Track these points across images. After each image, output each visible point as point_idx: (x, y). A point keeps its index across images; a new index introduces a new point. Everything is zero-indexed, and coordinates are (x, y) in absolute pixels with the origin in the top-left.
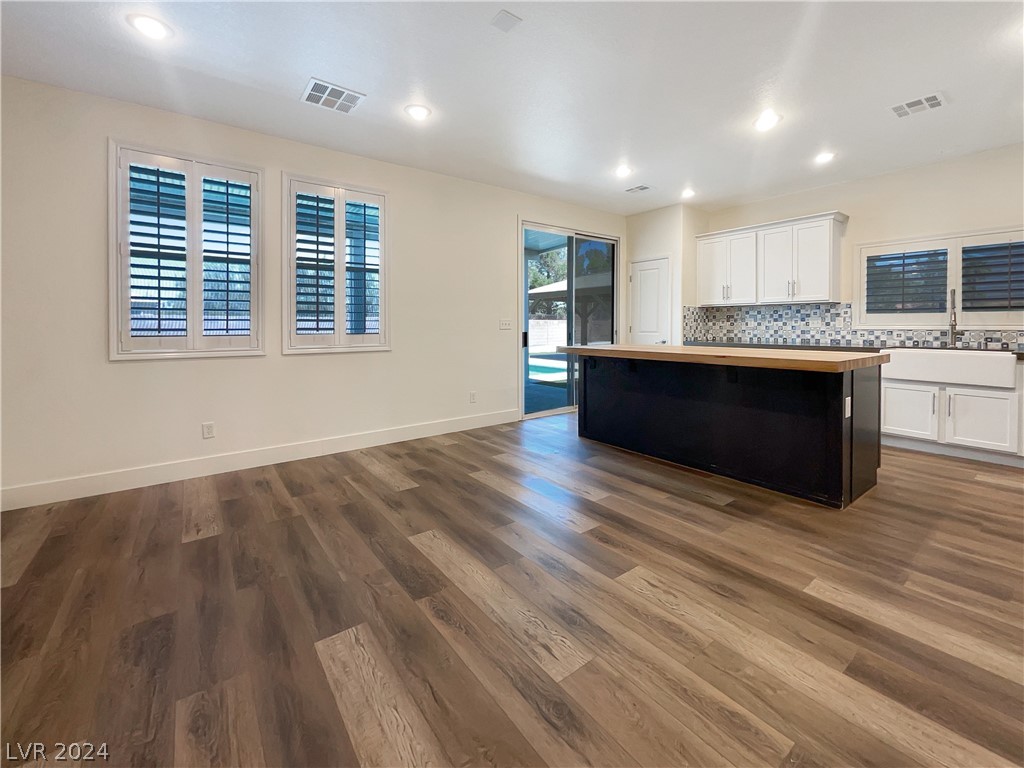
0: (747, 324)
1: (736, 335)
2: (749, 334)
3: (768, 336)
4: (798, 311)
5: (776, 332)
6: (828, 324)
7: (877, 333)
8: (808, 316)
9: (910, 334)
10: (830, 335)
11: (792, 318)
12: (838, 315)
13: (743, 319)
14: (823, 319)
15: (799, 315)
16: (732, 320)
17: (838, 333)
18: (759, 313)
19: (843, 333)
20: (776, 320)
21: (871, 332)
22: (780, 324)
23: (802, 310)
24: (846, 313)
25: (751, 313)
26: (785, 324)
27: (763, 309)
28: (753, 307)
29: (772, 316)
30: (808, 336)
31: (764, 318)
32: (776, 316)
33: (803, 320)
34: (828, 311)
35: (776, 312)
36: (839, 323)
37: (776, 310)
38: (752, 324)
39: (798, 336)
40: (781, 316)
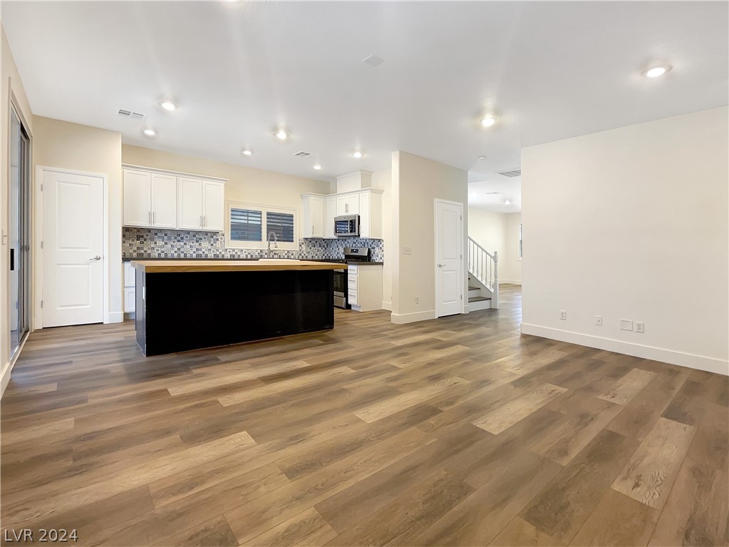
0: (156, 243)
1: (146, 251)
2: (158, 250)
3: (173, 252)
4: (194, 236)
5: (179, 249)
6: (212, 245)
7: (236, 251)
8: (201, 239)
9: (249, 251)
10: (214, 252)
11: (190, 240)
12: (218, 239)
13: (152, 239)
14: (210, 242)
15: (195, 238)
16: (142, 240)
17: (218, 250)
18: (166, 235)
19: (220, 251)
20: (179, 241)
21: (233, 250)
22: (182, 244)
23: (196, 235)
24: (221, 239)
25: (159, 234)
26: (185, 244)
27: (169, 233)
28: (160, 230)
29: (176, 238)
30: (201, 253)
31: (169, 239)
32: (179, 238)
33: (197, 242)
34: (212, 237)
35: (179, 235)
36: (218, 244)
37: (180, 235)
38: (160, 243)
39: (194, 252)
40: (182, 238)
